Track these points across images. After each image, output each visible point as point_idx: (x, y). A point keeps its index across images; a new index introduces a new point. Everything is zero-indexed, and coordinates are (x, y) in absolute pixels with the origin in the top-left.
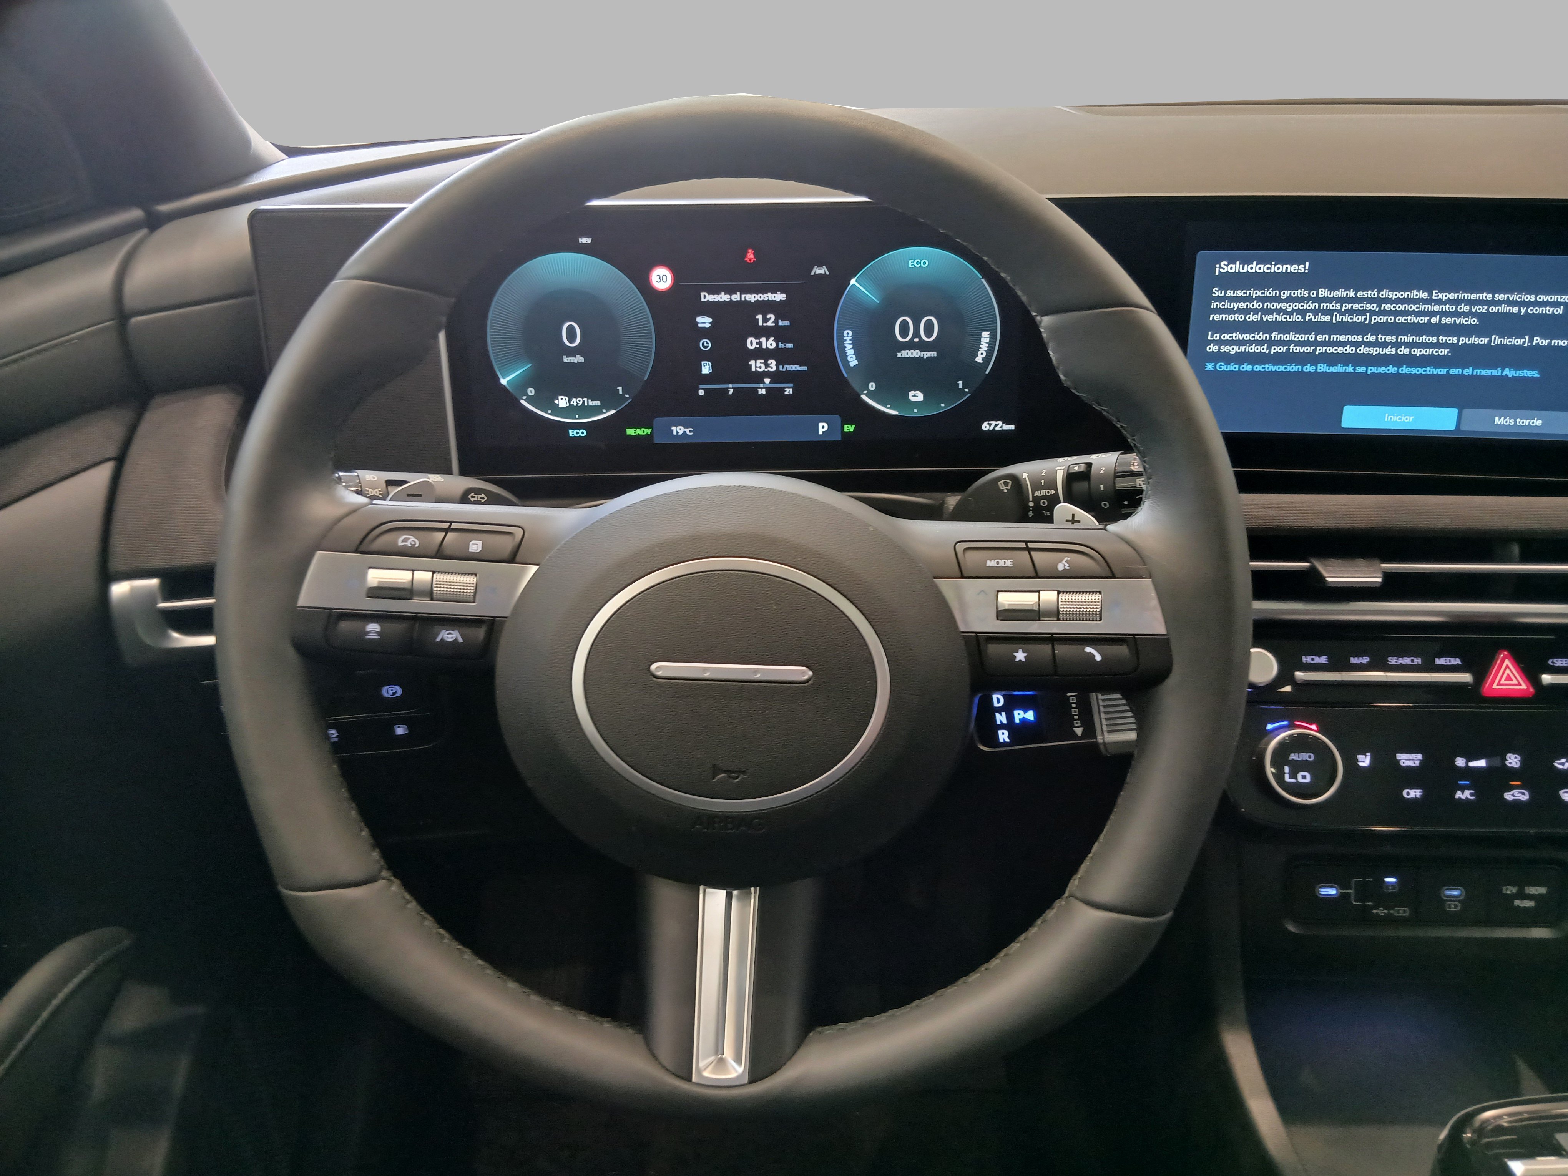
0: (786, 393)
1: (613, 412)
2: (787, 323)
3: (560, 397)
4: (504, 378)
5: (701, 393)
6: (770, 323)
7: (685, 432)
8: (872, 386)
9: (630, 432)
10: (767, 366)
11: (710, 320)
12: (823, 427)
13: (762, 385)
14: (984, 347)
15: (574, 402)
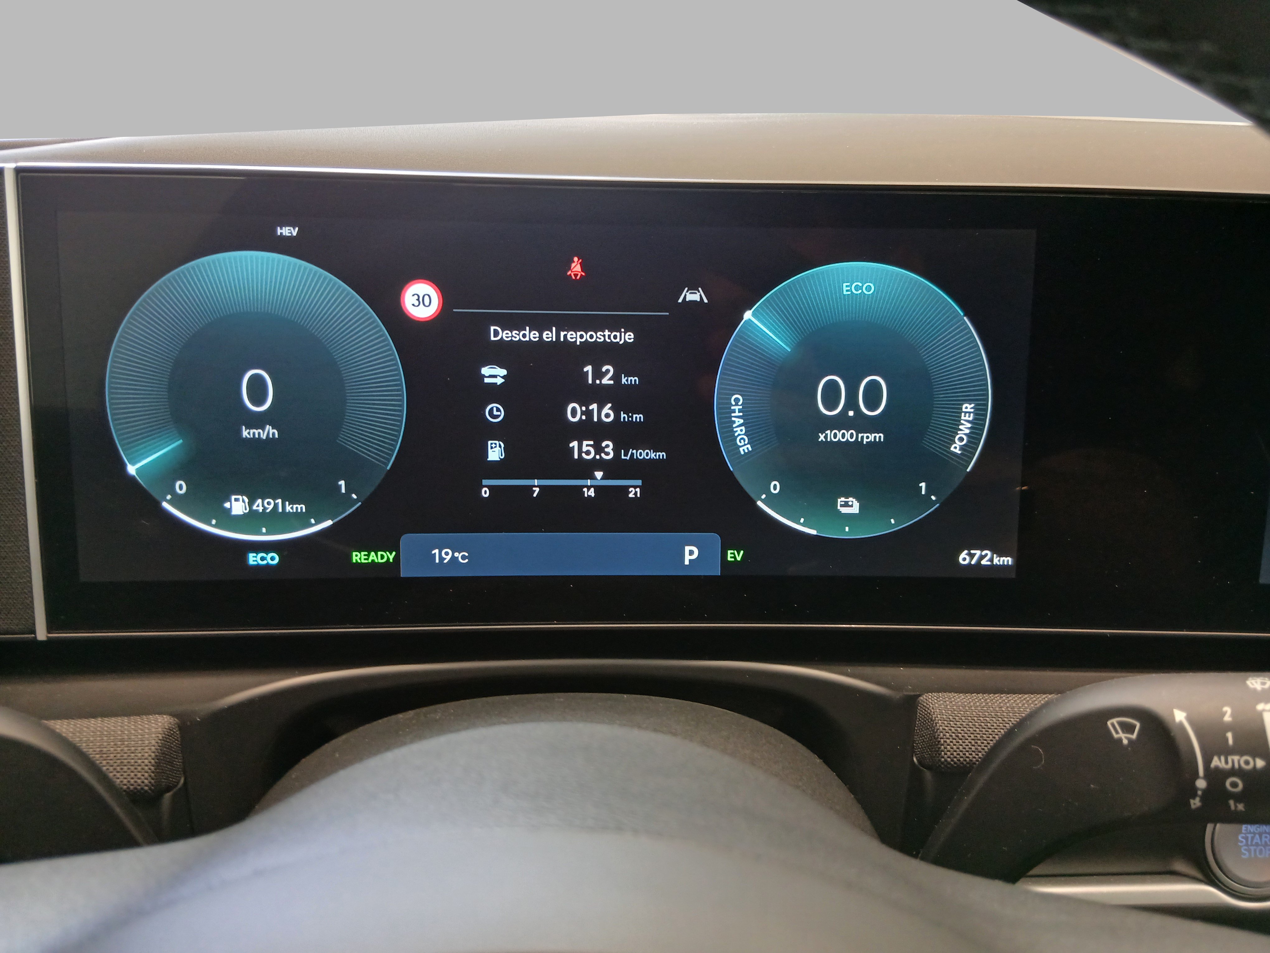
0: (631, 495)
1: (329, 523)
2: (634, 380)
3: (233, 497)
4: (133, 464)
5: (485, 493)
6: (606, 381)
7: (454, 559)
8: (775, 487)
9: (358, 557)
10: (599, 449)
11: (504, 372)
12: (691, 553)
13: (589, 482)
14: (965, 428)
15: (258, 505)
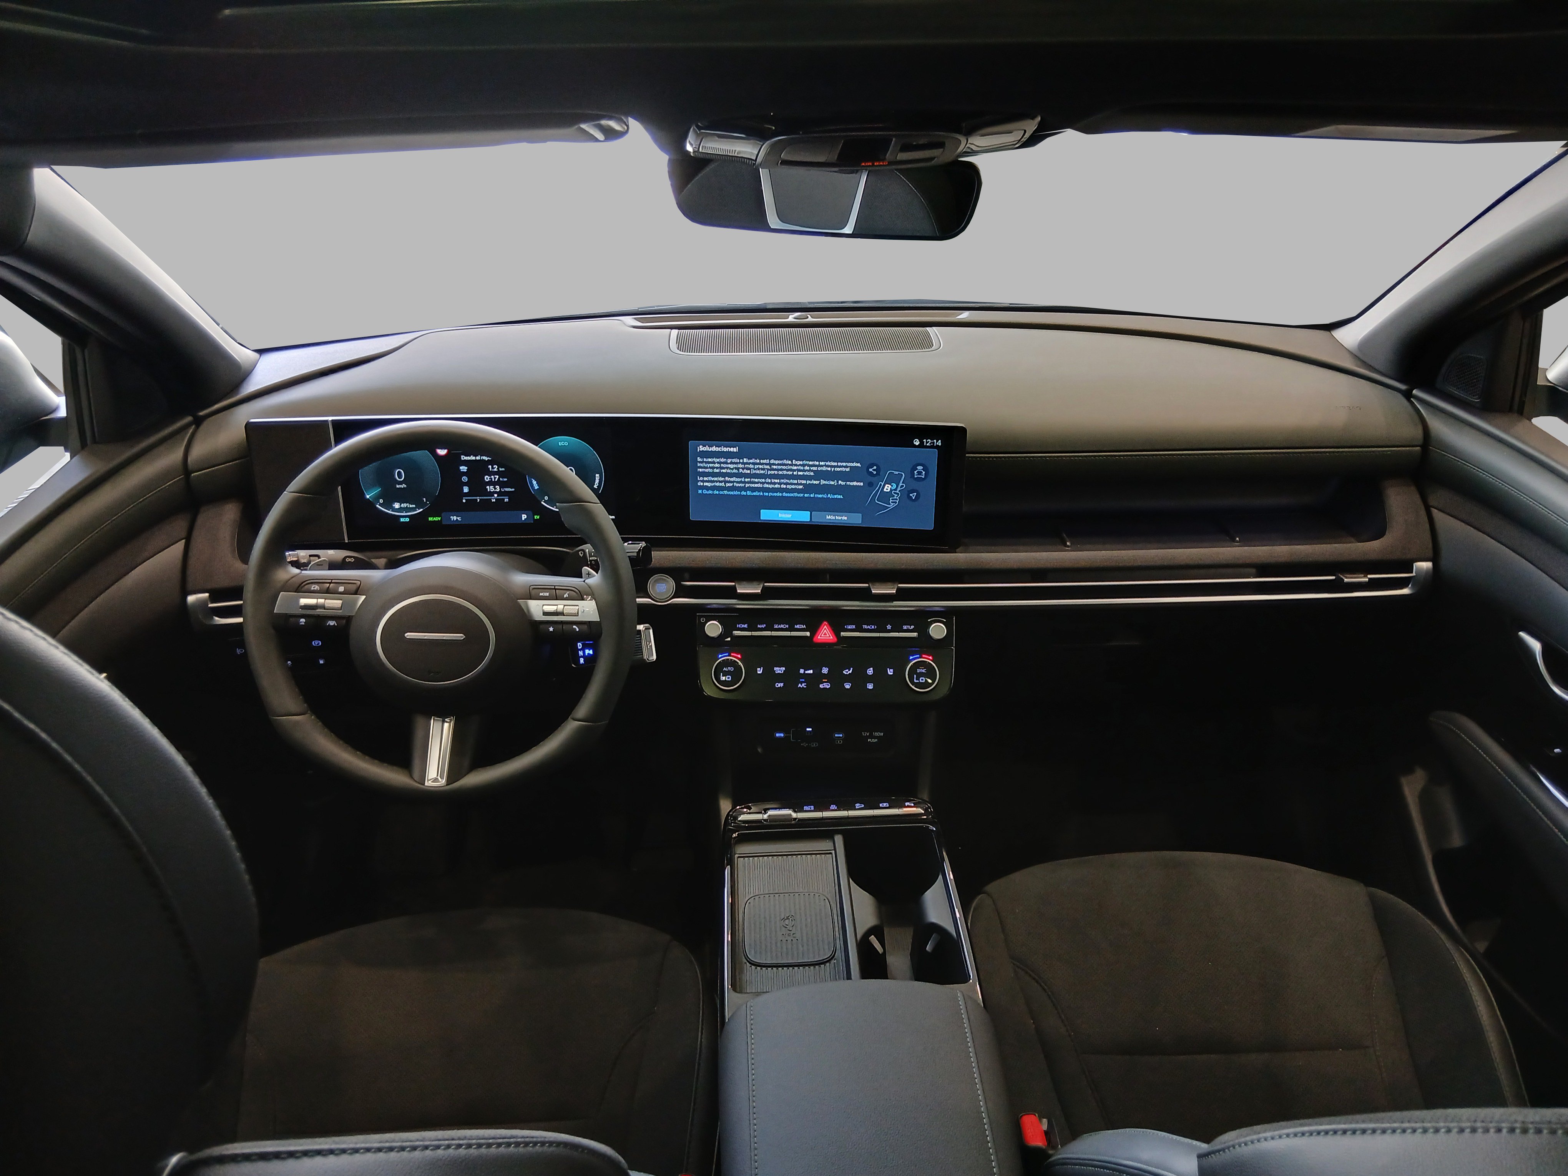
0: (505, 501)
1: (422, 510)
2: (503, 469)
3: (396, 503)
4: (368, 495)
5: (464, 501)
6: (495, 470)
7: (457, 519)
8: (546, 498)
9: (430, 519)
10: (495, 489)
11: (466, 468)
12: (524, 517)
13: (493, 497)
14: (597, 481)
15: (402, 505)
